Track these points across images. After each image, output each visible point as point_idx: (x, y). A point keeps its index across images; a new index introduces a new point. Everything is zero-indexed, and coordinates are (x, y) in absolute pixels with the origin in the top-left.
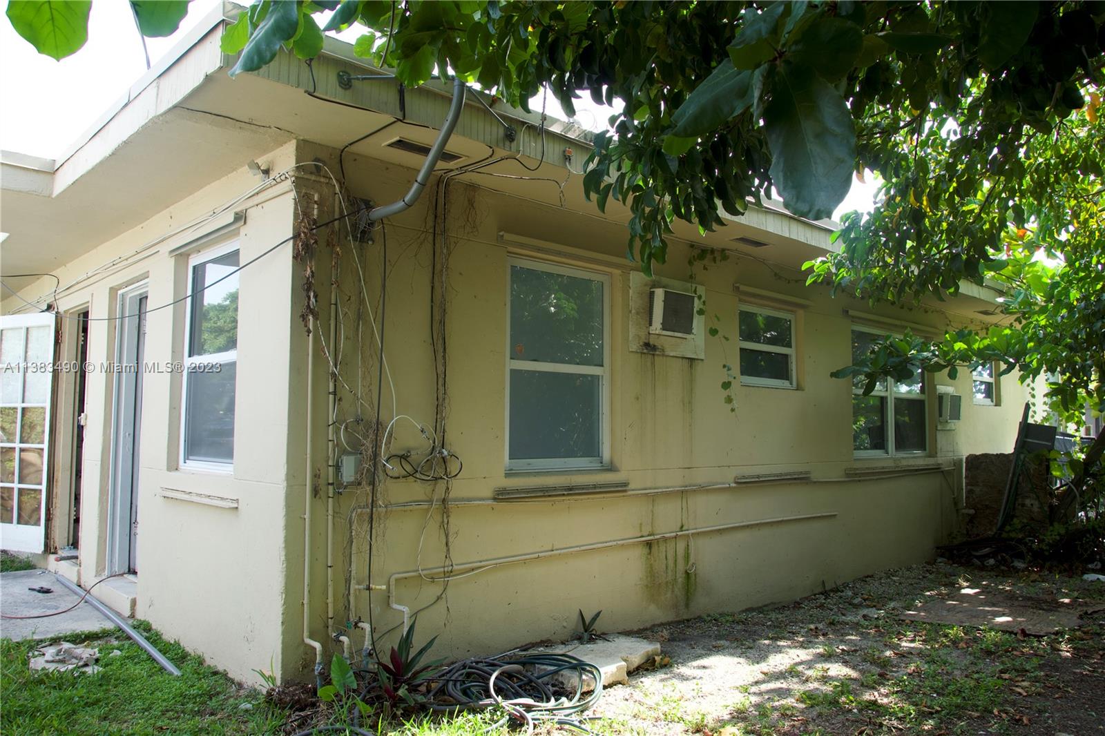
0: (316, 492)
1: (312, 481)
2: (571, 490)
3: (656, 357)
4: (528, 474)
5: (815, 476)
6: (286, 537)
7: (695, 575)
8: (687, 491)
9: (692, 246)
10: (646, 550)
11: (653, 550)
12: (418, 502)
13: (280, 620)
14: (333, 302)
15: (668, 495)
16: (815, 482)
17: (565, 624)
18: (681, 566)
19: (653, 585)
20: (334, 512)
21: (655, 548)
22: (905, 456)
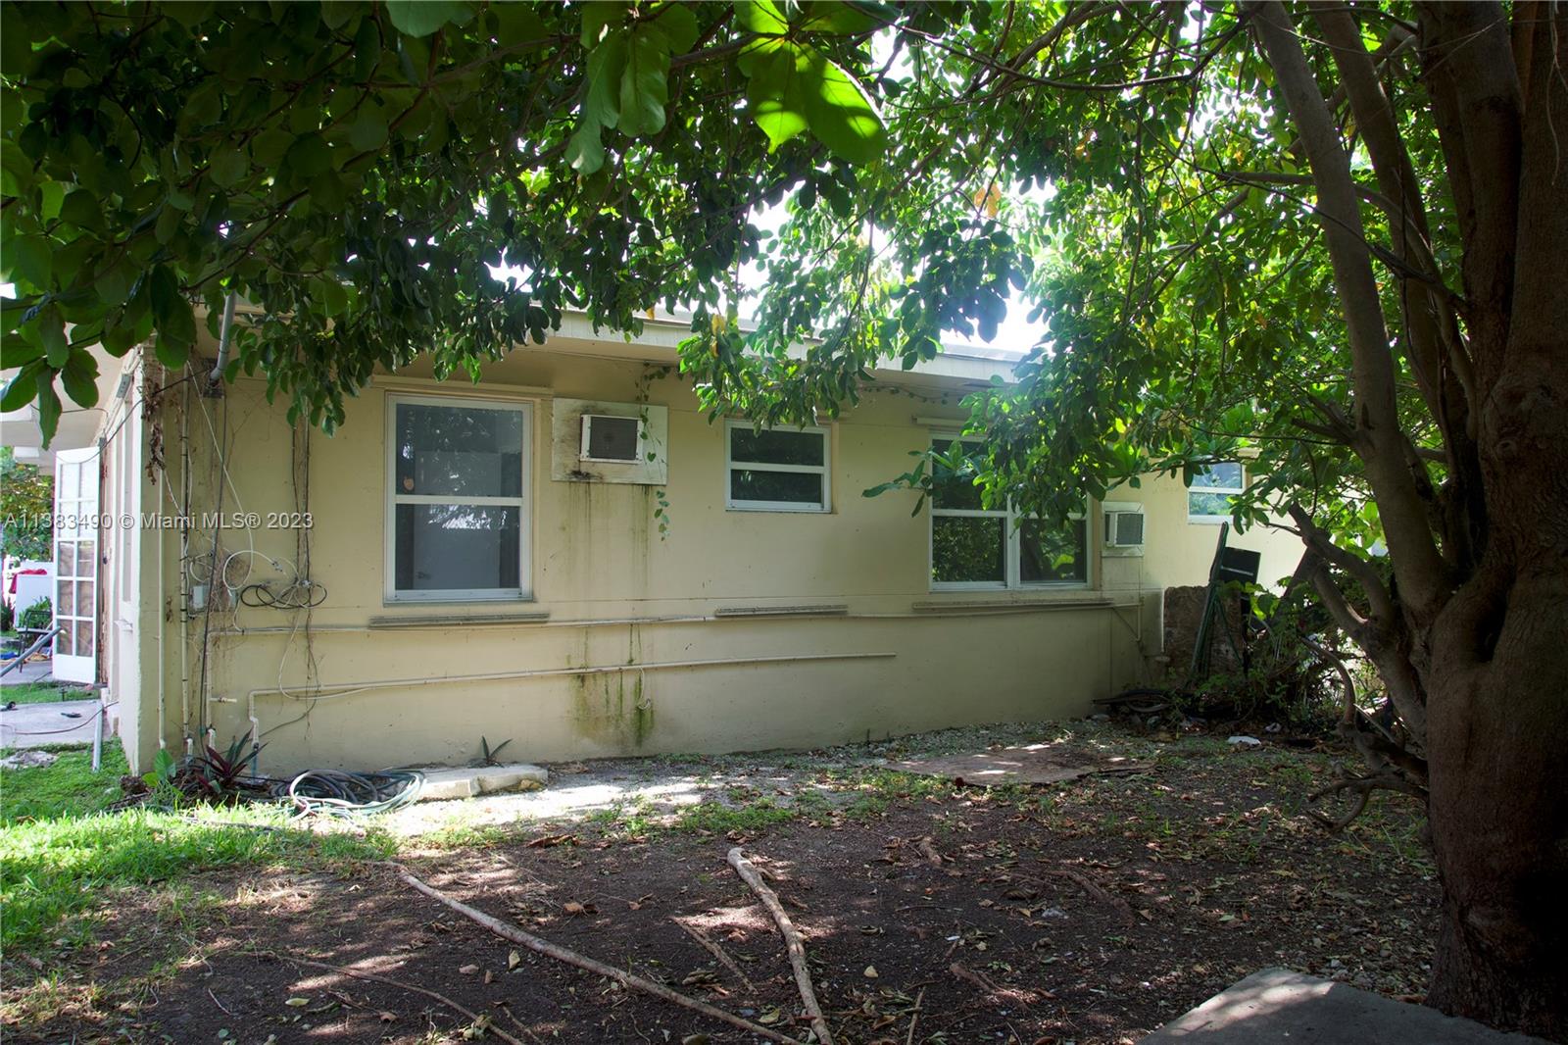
0: (168, 617)
1: (164, 608)
2: (468, 621)
3: (592, 486)
4: (423, 604)
5: (852, 611)
6: (140, 653)
7: (652, 712)
8: (638, 624)
9: (647, 365)
10: (579, 683)
11: (587, 683)
12: (279, 628)
13: (137, 722)
14: (184, 452)
15: (610, 627)
16: (855, 618)
17: (463, 749)
18: (629, 702)
19: (586, 718)
20: (187, 634)
21: (589, 682)
22: (1040, 588)
